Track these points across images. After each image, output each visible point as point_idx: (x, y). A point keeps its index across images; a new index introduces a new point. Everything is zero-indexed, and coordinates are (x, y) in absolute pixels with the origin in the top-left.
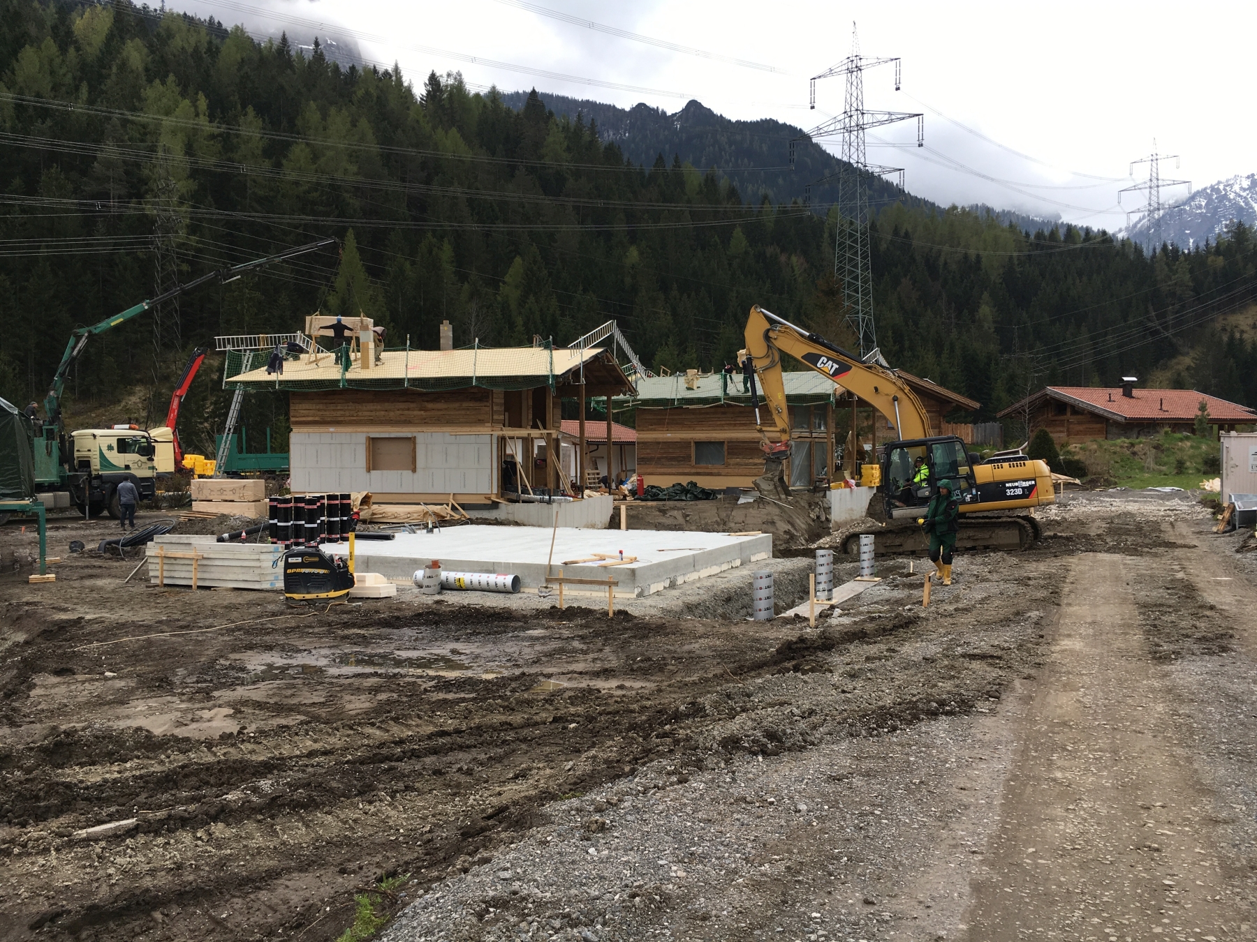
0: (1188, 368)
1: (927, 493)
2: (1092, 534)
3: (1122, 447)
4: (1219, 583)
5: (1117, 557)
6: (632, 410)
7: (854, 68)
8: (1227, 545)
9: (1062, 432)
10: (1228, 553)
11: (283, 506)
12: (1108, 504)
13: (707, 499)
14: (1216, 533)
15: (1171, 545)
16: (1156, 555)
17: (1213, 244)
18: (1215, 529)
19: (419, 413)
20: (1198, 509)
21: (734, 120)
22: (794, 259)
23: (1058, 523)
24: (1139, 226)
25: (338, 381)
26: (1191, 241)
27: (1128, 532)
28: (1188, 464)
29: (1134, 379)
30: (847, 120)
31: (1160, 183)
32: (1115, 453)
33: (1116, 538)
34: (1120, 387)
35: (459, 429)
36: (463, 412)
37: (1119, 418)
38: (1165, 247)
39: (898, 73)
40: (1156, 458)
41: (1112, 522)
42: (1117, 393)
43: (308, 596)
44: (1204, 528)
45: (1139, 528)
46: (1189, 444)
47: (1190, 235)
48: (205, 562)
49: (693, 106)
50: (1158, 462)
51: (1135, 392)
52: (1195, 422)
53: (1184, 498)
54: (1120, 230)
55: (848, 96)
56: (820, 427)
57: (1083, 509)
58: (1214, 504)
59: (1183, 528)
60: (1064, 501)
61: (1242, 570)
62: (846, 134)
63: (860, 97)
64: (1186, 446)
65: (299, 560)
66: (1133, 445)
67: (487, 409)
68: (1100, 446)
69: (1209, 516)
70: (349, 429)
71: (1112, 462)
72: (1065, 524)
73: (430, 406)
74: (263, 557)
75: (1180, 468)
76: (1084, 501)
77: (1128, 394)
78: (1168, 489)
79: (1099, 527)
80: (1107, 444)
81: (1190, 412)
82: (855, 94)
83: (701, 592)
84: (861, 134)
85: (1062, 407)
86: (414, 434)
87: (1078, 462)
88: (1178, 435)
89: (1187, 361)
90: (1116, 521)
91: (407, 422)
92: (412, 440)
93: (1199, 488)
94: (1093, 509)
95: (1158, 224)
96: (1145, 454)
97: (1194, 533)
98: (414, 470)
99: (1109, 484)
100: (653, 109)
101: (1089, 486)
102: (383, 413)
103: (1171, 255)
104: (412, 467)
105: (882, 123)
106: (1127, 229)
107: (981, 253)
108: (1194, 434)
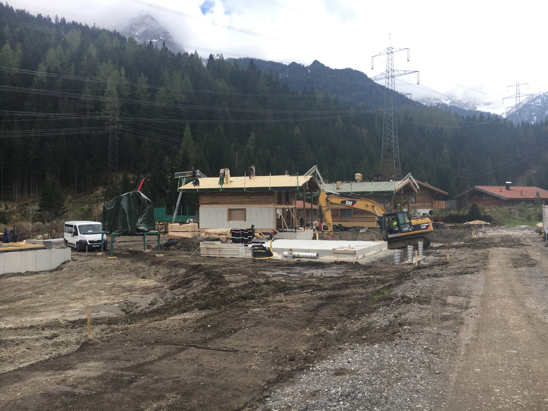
0: (534, 175)
1: (397, 229)
2: (496, 242)
3: (506, 210)
4: (537, 255)
5: (505, 249)
6: (316, 197)
7: (390, 52)
8: (542, 245)
9: (482, 204)
10: (542, 247)
11: (237, 232)
12: (501, 232)
13: (346, 231)
14: (539, 241)
15: (524, 245)
16: (518, 248)
17: (544, 121)
18: (539, 240)
19: (247, 200)
20: (534, 233)
21: (333, 69)
22: (363, 130)
23: (483, 239)
24: (512, 111)
25: (220, 189)
26: (535, 118)
27: (508, 241)
28: (532, 217)
29: (510, 182)
30: (387, 74)
31: (520, 95)
32: (503, 212)
33: (504, 243)
34: (504, 186)
35: (262, 205)
36: (264, 199)
37: (504, 198)
38: (523, 123)
39: (408, 54)
40: (519, 214)
41: (503, 238)
42: (503, 188)
43: (260, 259)
44: (536, 240)
45: (512, 240)
46: (532, 209)
47: (535, 115)
48: (221, 249)
49: (316, 62)
50: (520, 216)
51: (511, 188)
52: (535, 200)
53: (529, 229)
54: (503, 113)
55: (387, 64)
56: (387, 203)
57: (492, 234)
58: (539, 231)
59: (528, 240)
60: (484, 231)
61: (545, 252)
62: (387, 80)
63: (392, 64)
64: (531, 210)
65: (258, 248)
66: (510, 209)
67: (272, 198)
68: (497, 210)
69: (538, 236)
70: (221, 206)
71: (502, 216)
72: (486, 239)
73: (251, 197)
74: (240, 247)
75: (529, 218)
76: (492, 231)
77: (508, 189)
78: (524, 226)
79: (498, 240)
80: (500, 209)
81: (533, 196)
82: (390, 63)
83: (374, 258)
84: (393, 79)
85: (481, 194)
86: (246, 208)
87: (489, 216)
88: (528, 205)
89: (534, 171)
90: (504, 238)
91: (243, 203)
92: (244, 210)
93: (536, 226)
94: (496, 234)
95: (520, 111)
96: (515, 213)
97: (532, 241)
98: (245, 221)
99: (501, 224)
100: (299, 64)
101: (493, 225)
102: (234, 200)
103: (526, 126)
104: (245, 219)
105: (402, 75)
106: (506, 113)
107: (443, 126)
108: (535, 205)
